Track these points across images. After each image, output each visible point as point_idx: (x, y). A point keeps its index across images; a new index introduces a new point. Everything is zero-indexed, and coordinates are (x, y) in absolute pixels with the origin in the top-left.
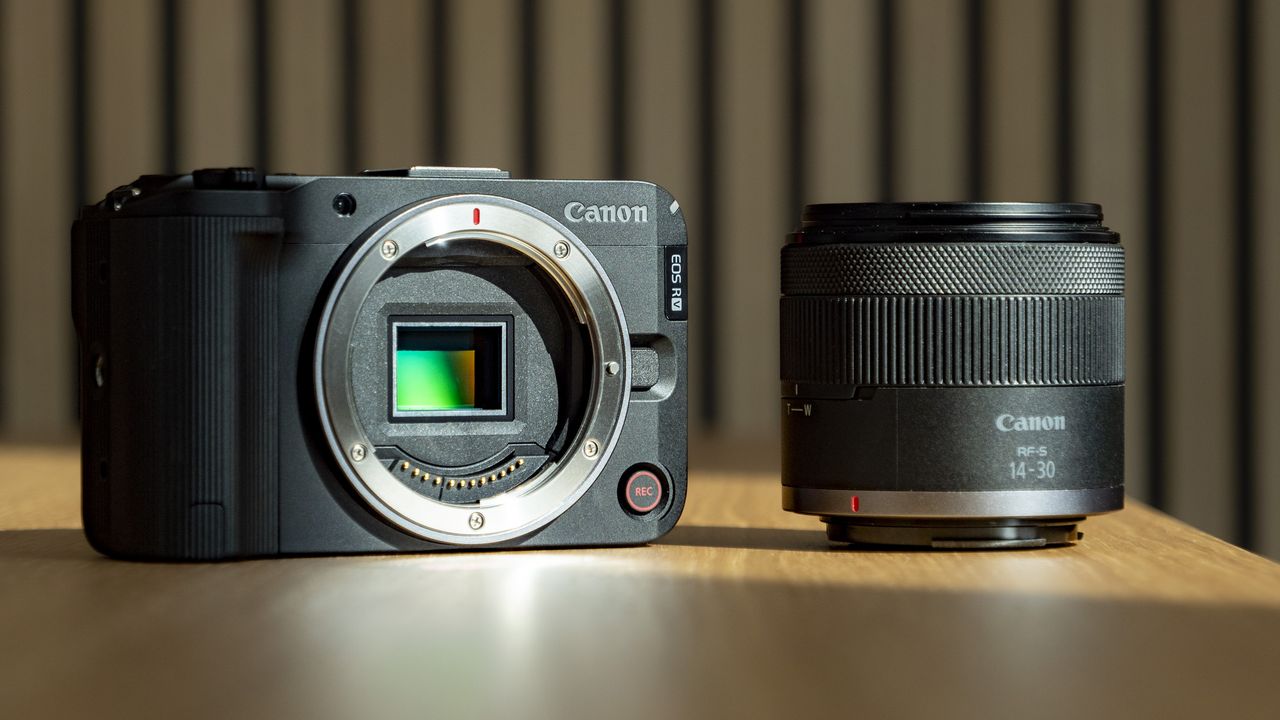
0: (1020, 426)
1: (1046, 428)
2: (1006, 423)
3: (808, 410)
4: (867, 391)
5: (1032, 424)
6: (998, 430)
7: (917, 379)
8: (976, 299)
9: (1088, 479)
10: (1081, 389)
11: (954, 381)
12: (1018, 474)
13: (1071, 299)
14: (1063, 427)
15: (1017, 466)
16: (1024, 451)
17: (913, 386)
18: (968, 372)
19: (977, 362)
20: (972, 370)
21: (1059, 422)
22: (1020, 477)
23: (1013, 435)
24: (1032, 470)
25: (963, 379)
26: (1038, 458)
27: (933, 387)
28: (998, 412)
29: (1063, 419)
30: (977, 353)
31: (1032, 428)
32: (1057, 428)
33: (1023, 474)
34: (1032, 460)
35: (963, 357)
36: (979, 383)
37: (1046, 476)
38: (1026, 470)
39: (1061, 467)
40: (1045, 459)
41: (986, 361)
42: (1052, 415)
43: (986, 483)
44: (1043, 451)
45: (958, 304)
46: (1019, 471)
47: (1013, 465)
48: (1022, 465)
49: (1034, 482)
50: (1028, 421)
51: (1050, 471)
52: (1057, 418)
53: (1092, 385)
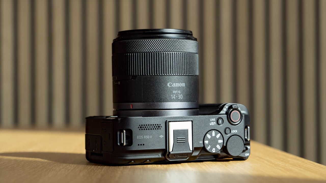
0: (174, 86)
1: (180, 86)
2: (170, 85)
3: (119, 83)
4: (134, 77)
5: (177, 85)
6: (168, 86)
7: (147, 74)
8: (162, 53)
9: (191, 99)
10: (189, 76)
11: (157, 74)
12: (173, 98)
13: (186, 53)
14: (184, 86)
15: (173, 96)
16: (174, 92)
17: (146, 76)
18: (160, 72)
19: (163, 69)
20: (161, 71)
21: (183, 85)
22: (174, 98)
23: (172, 88)
24: (177, 97)
25: (159, 74)
26: (179, 94)
27: (151, 76)
28: (168, 82)
29: (184, 84)
30: (163, 67)
31: (177, 86)
32: (183, 86)
33: (175, 98)
34: (177, 94)
35: (159, 68)
36: (163, 75)
37: (180, 98)
38: (175, 97)
39: (184, 96)
40: (180, 94)
41: (165, 69)
42: (182, 83)
43: (165, 100)
44: (179, 92)
45: (158, 54)
46: (174, 97)
47: (172, 95)
48: (174, 95)
49: (177, 100)
50: (176, 84)
51: (181, 97)
52: (183, 84)
53: (191, 76)
